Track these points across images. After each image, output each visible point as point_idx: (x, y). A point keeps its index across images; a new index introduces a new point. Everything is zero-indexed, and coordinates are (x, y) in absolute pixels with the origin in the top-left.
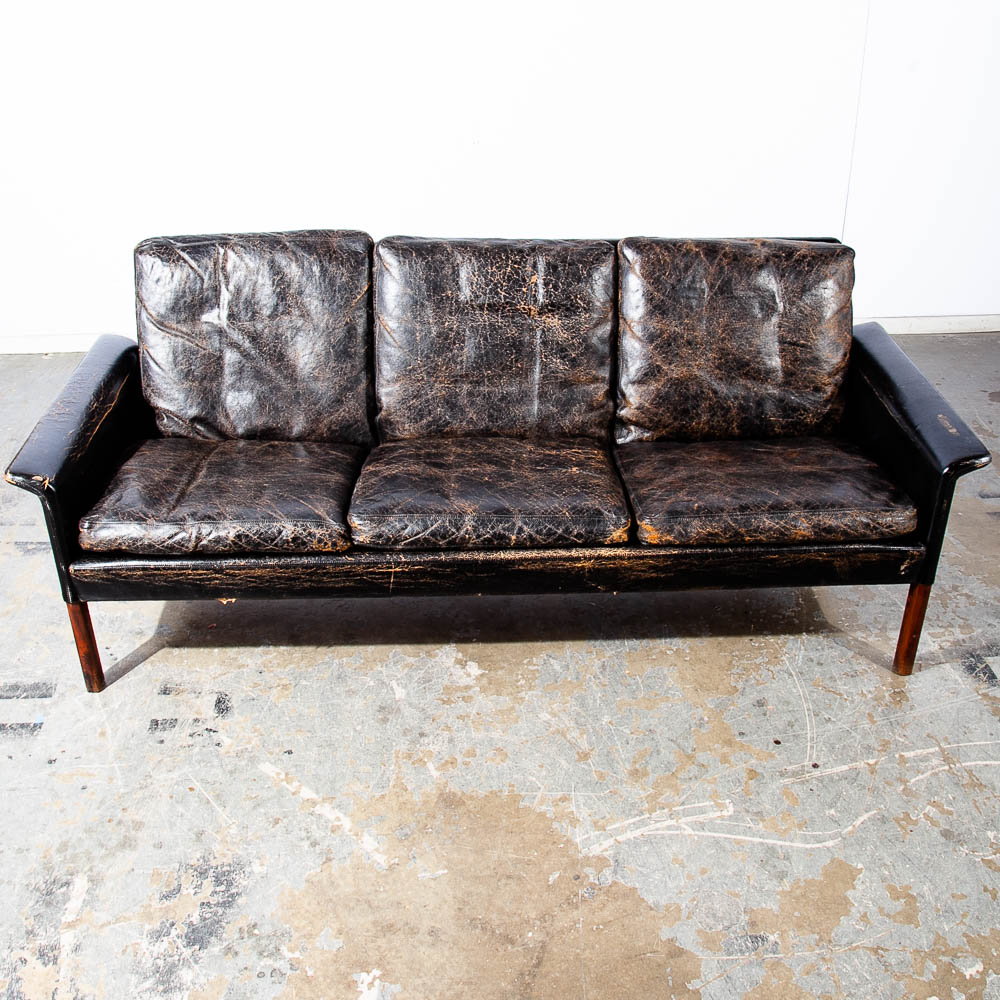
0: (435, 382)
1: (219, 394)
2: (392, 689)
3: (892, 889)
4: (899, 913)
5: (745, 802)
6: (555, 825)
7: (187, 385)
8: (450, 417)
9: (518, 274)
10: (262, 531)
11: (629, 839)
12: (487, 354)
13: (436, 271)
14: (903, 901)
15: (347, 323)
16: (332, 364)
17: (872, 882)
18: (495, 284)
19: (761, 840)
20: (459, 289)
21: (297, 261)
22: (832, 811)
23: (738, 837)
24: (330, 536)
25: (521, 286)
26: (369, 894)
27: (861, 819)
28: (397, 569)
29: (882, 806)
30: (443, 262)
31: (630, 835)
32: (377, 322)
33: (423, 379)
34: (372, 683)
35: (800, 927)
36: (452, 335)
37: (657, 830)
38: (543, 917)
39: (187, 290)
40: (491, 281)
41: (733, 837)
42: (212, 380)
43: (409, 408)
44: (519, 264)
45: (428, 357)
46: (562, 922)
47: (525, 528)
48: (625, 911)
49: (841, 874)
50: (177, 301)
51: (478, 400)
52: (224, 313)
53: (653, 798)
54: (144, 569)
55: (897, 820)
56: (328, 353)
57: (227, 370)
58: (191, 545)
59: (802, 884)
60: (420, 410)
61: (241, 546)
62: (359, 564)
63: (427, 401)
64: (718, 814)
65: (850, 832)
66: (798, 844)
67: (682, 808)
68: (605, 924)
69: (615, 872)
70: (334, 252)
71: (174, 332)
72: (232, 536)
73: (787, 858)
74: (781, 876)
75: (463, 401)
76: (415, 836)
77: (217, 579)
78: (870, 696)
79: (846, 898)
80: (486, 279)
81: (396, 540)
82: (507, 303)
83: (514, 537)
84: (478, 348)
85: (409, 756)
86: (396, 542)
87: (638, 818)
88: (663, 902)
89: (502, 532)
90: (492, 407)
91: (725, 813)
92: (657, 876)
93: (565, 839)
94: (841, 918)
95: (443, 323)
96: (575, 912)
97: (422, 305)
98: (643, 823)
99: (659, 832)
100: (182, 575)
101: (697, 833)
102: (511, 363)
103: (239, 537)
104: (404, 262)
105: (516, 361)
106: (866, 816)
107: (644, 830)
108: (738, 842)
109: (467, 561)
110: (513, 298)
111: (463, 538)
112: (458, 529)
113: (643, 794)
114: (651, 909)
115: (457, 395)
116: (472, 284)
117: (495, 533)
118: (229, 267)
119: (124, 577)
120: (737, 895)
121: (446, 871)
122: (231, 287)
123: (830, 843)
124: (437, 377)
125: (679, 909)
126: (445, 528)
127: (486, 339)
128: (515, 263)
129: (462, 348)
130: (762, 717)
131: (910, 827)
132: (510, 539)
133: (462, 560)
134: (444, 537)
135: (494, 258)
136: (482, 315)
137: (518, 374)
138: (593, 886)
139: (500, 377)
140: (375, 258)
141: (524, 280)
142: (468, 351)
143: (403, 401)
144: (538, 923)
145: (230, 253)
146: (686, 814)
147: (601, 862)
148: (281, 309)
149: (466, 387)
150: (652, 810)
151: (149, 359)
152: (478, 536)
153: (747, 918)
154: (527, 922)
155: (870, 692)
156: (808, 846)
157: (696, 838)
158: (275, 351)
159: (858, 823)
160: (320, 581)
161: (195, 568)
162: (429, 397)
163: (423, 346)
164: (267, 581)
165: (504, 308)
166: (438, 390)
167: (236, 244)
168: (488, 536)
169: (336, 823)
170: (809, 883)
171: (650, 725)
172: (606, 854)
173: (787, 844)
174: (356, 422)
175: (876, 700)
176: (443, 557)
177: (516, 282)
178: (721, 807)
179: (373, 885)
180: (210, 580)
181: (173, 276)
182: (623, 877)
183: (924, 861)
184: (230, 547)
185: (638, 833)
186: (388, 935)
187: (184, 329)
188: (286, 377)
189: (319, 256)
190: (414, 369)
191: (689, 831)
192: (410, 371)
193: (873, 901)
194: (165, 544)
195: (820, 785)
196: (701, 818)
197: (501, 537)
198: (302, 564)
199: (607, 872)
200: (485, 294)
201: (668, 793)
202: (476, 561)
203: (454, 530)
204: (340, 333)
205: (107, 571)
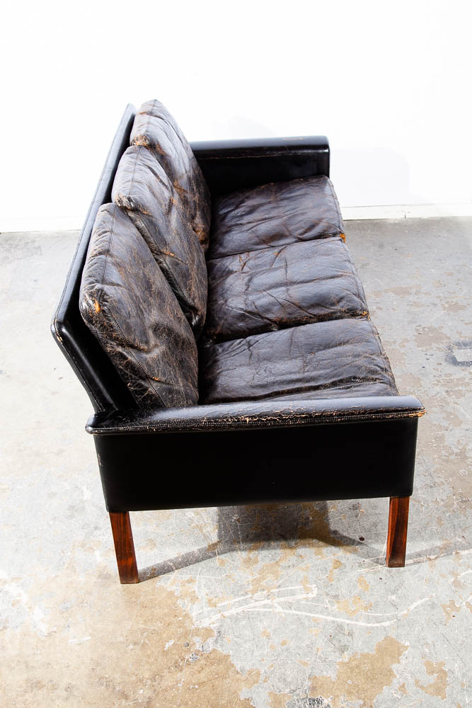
2: (82, 492)
3: (428, 664)
4: (431, 686)
5: (326, 587)
6: (179, 602)
11: (233, 615)
14: (436, 675)
17: (413, 658)
19: (333, 619)
22: (394, 597)
23: (316, 616)
26: (28, 656)
27: (415, 605)
29: (434, 594)
31: (234, 611)
34: (68, 488)
35: (350, 693)
37: (255, 607)
38: (154, 678)
41: (312, 615)
46: (168, 681)
48: (216, 674)
49: (391, 649)
53: (257, 581)
55: (444, 607)
59: (358, 657)
64: (305, 596)
65: (404, 615)
66: (362, 624)
67: (278, 590)
68: (199, 684)
69: (216, 641)
73: (350, 634)
74: (343, 649)
76: (73, 609)
78: (442, 503)
79: (390, 671)
85: (83, 546)
87: (243, 598)
88: (247, 668)
91: (310, 596)
92: (247, 645)
93: (184, 613)
94: (384, 688)
96: (179, 674)
98: (246, 602)
99: (256, 609)
101: (285, 611)
106: (419, 602)
107: (246, 608)
108: (315, 620)
113: (251, 578)
114: (238, 673)
120: (305, 664)
121: (90, 638)
123: (387, 624)
125: (258, 674)
130: (355, 519)
131: (453, 613)
138: (197, 653)
144: (149, 682)
146: (280, 594)
147: (208, 632)
150: (254, 592)
153: (310, 683)
154: (141, 681)
155: (442, 500)
156: (369, 625)
157: (283, 615)
159: (412, 607)
169: (18, 598)
170: (364, 656)
171: (268, 523)
172: (212, 626)
173: (353, 622)
175: (446, 507)
178: (307, 590)
179: (33, 649)
182: (222, 646)
183: (459, 642)
185: (240, 610)
186: (35, 690)
191: (279, 609)
193: (412, 674)
195: (388, 575)
196: (290, 599)
199: (210, 641)
201: (270, 577)
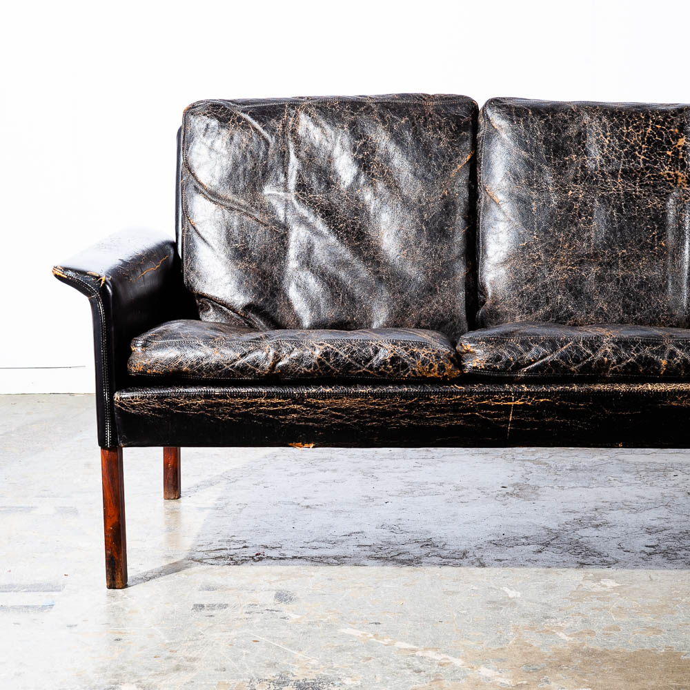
0: (555, 262)
1: (281, 279)
2: (503, 592)
7: (242, 265)
8: (574, 306)
9: (661, 135)
10: (355, 349)
12: (621, 229)
13: (557, 130)
15: (444, 196)
16: (424, 243)
18: (632, 147)
20: (586, 153)
21: (384, 123)
24: (437, 357)
25: (665, 149)
28: (518, 403)
30: (566, 122)
32: (482, 195)
33: (539, 258)
34: (476, 588)
36: (577, 205)
39: (248, 156)
40: (627, 143)
42: (273, 262)
43: (521, 295)
44: (663, 124)
45: (546, 232)
47: (678, 351)
50: (235, 166)
51: (610, 286)
52: (292, 182)
54: (207, 396)
56: (420, 231)
57: (293, 252)
58: (268, 364)
60: (535, 298)
61: (328, 368)
62: (471, 393)
63: (544, 286)
70: (430, 116)
71: (229, 204)
72: (317, 353)
75: (591, 286)
76: (546, 670)
77: (294, 411)
80: (620, 140)
81: (517, 363)
82: (647, 168)
83: (664, 362)
84: (610, 220)
85: (532, 629)
86: (518, 366)
89: (649, 355)
90: (627, 295)
95: (566, 192)
97: (540, 170)
100: (252, 405)
102: (653, 240)
103: (326, 354)
104: (518, 121)
105: (660, 238)
109: (606, 392)
110: (655, 163)
111: (601, 362)
112: (594, 351)
115: (582, 280)
116: (602, 147)
117: (640, 357)
118: (301, 131)
119: (182, 408)
122: (302, 154)
124: (558, 257)
126: (578, 350)
127: (620, 210)
128: (658, 123)
129: (590, 222)
132: (659, 365)
133: (599, 391)
134: (577, 361)
135: (630, 117)
136: (614, 184)
137: (661, 255)
139: (639, 258)
140: (481, 121)
141: (669, 143)
142: (598, 227)
143: (515, 286)
145: (302, 116)
148: (362, 180)
149: (594, 270)
151: (195, 236)
152: (620, 361)
158: (353, 229)
160: (422, 417)
161: (270, 396)
162: (547, 281)
163: (542, 218)
164: (356, 417)
165: (643, 174)
166: (558, 273)
167: (310, 106)
168: (631, 359)
169: (444, 661)
174: (453, 317)
176: (575, 388)
177: (659, 144)
180: (286, 412)
181: (232, 138)
184: (315, 367)
187: (242, 202)
188: (365, 260)
189: (411, 118)
190: (528, 246)
192: (523, 248)
194: (237, 364)
197: (650, 362)
198: (401, 393)
200: (619, 158)
202: (617, 392)
203: (589, 352)
204: (436, 207)
205: (161, 398)
